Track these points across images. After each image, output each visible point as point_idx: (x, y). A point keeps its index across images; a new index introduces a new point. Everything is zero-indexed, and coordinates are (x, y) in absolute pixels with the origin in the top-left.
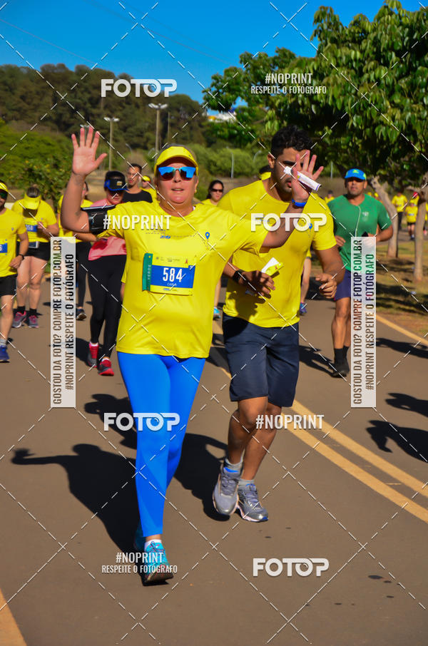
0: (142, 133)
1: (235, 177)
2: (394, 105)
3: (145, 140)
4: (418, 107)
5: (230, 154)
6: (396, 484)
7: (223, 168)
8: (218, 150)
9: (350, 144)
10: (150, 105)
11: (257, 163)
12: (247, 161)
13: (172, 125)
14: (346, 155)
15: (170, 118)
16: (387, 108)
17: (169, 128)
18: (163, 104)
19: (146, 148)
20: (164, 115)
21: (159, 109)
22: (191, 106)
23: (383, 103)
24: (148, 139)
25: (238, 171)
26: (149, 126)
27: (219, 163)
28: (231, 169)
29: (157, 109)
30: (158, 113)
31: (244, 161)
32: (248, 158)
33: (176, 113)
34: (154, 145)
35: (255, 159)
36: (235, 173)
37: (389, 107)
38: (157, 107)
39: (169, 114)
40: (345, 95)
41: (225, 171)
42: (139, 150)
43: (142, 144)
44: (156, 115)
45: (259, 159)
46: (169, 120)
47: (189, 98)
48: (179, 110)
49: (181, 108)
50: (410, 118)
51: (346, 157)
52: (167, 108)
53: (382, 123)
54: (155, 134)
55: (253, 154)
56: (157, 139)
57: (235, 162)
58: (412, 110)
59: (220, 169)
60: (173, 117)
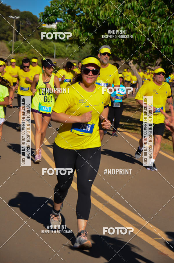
0: (5, 31)
1: (56, 58)
2: (142, 23)
3: (7, 35)
4: (154, 24)
5: (53, 45)
6: (138, 225)
7: (50, 53)
8: (47, 43)
9: (118, 43)
10: (10, 17)
11: (68, 51)
12: (63, 50)
13: (22, 28)
14: (115, 48)
15: (21, 24)
16: (138, 24)
17: (20, 29)
18: (17, 16)
19: (7, 40)
20: (18, 22)
21: (15, 19)
22: (32, 18)
23: (137, 21)
24: (9, 35)
25: (57, 55)
26: (9, 28)
27: (47, 50)
28: (54, 53)
29: (14, 19)
30: (14, 21)
31: (61, 50)
32: (64, 48)
33: (24, 22)
34: (12, 38)
35: (67, 49)
36: (56, 56)
37: (140, 23)
38: (14, 18)
39: (20, 22)
40: (115, 16)
41: (50, 54)
42: (3, 41)
43: (6, 38)
44: (13, 22)
45: (69, 49)
46: (20, 25)
47: (32, 14)
48: (26, 20)
49: (27, 19)
50: (150, 30)
51: (115, 49)
52: (19, 18)
53: (136, 31)
54: (13, 33)
55: (66, 46)
56: (14, 35)
57: (56, 50)
58: (151, 25)
59: (48, 53)
60: (22, 24)
